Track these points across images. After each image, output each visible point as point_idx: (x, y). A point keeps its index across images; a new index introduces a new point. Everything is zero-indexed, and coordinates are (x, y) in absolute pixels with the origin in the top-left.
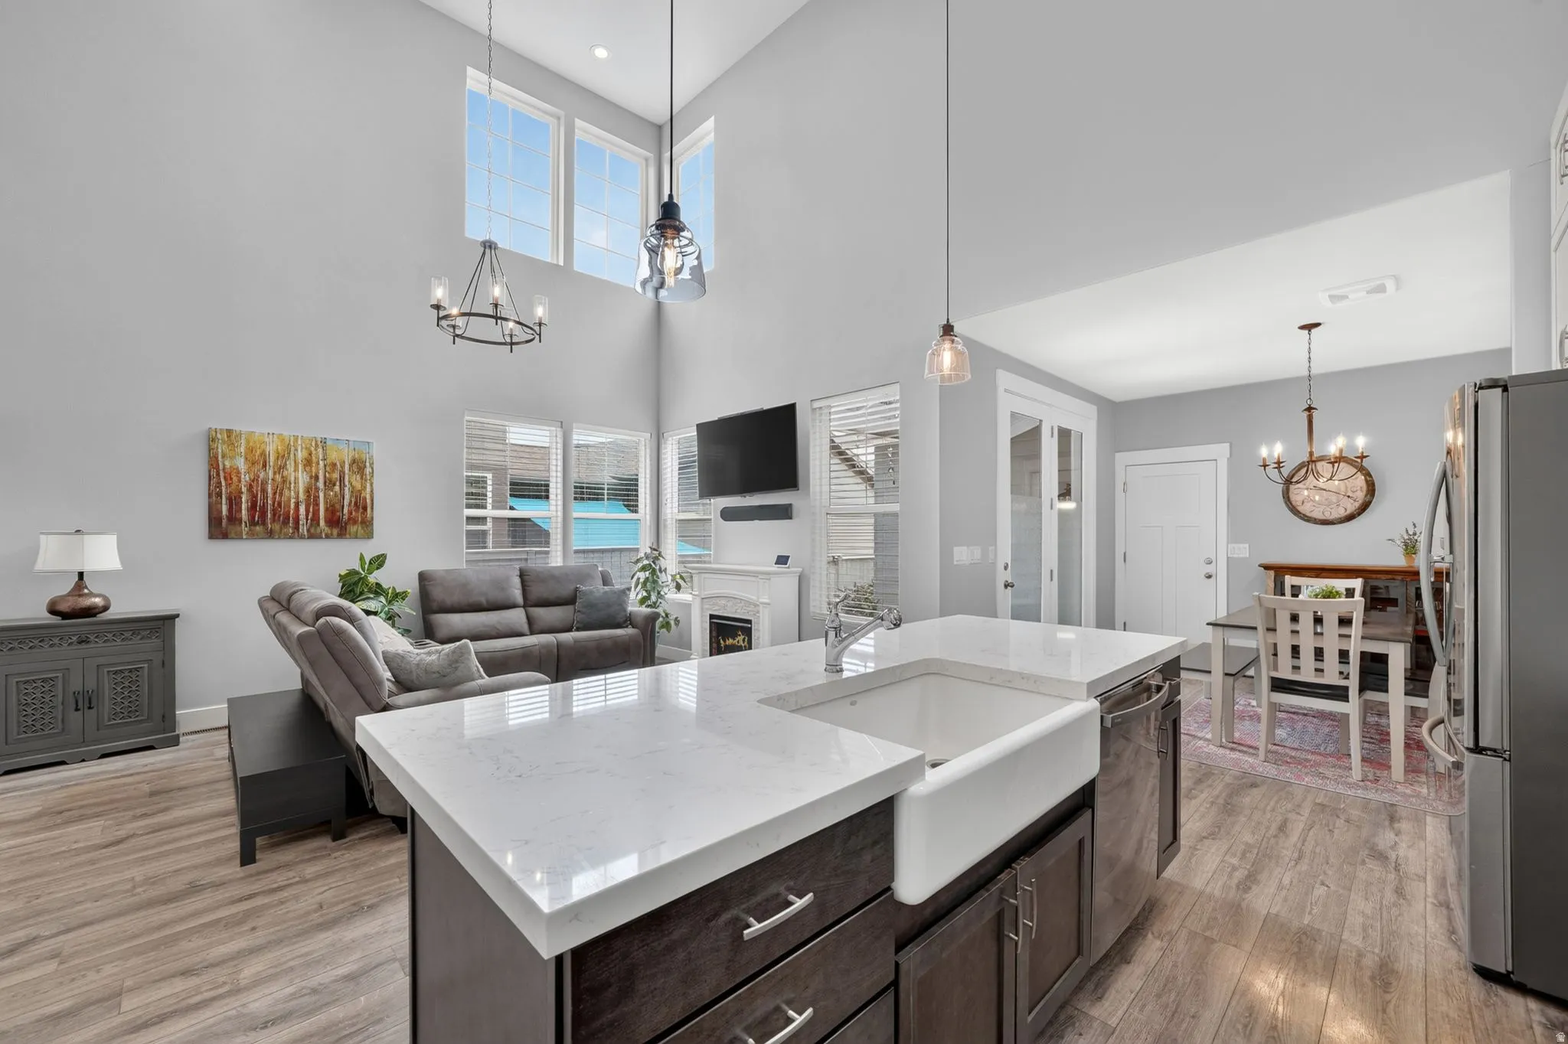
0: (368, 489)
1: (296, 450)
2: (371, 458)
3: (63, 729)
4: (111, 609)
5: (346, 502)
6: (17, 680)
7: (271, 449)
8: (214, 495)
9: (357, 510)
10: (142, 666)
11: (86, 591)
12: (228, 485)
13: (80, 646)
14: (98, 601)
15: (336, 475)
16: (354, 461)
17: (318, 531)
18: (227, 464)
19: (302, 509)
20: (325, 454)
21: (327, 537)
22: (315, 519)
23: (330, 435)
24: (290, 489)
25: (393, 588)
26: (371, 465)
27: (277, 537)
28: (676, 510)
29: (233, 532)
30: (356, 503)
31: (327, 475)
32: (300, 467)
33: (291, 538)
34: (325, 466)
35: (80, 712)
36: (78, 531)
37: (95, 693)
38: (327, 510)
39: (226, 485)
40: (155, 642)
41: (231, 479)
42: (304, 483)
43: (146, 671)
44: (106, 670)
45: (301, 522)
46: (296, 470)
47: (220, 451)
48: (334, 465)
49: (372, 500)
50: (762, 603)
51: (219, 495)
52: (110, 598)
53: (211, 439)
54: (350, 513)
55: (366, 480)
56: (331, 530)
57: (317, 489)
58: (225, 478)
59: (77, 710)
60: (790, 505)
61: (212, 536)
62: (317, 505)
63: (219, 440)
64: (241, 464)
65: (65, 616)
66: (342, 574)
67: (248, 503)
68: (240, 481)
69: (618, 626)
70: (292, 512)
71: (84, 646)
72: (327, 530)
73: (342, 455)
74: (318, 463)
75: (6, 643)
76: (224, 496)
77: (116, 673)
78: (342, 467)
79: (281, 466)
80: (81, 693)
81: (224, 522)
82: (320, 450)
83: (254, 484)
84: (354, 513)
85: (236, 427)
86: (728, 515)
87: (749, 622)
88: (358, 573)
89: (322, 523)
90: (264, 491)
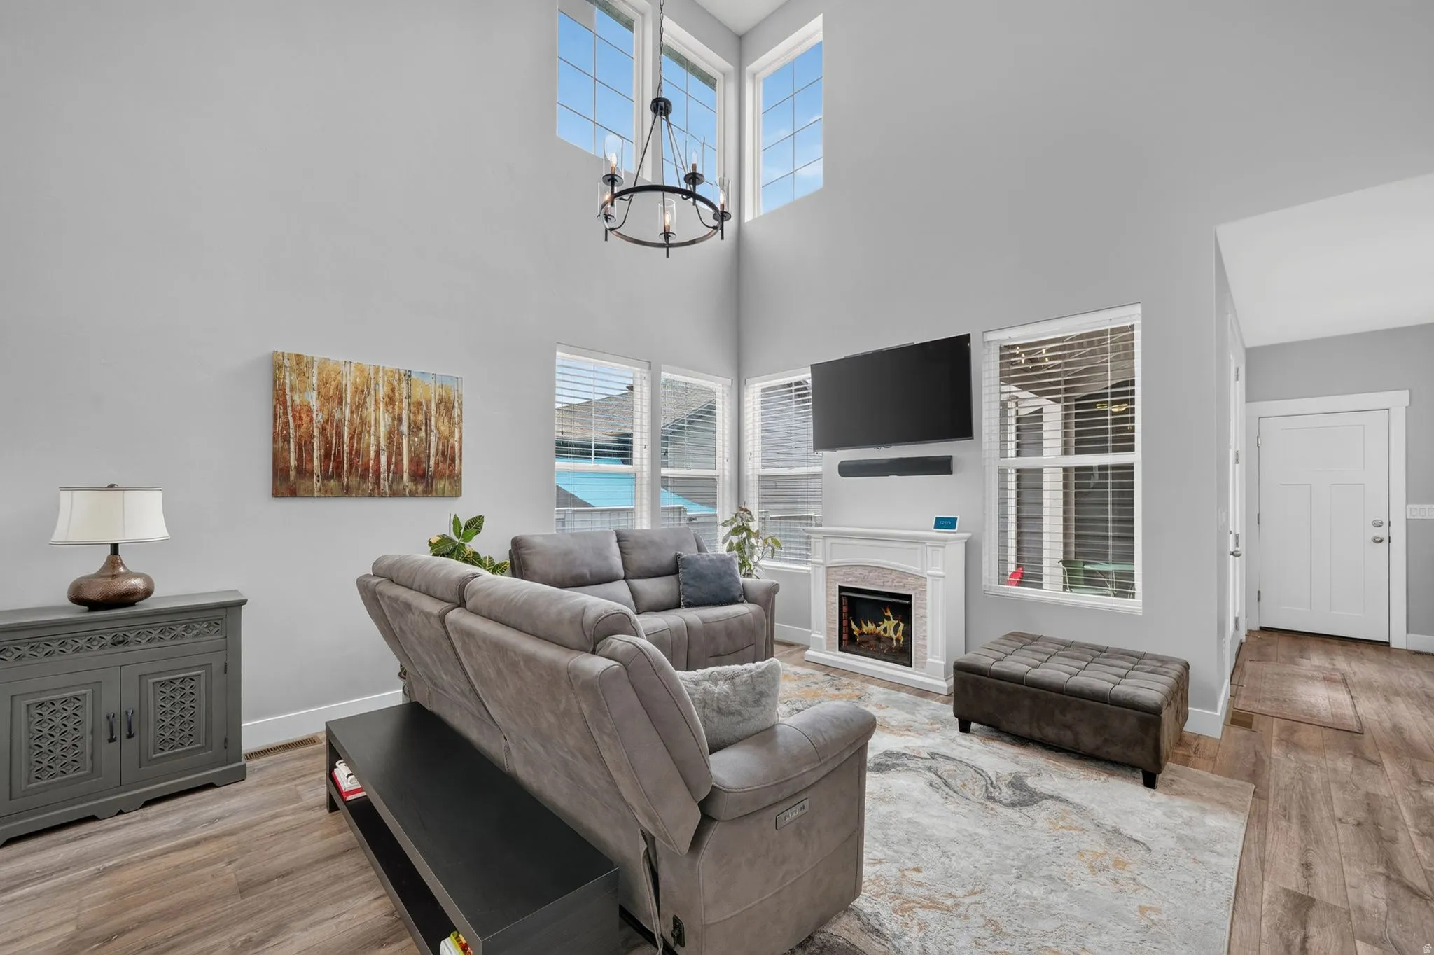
0: (457, 436)
1: (377, 384)
2: (460, 397)
3: (92, 769)
4: (154, 593)
5: (433, 451)
6: (28, 702)
7: (349, 380)
8: (280, 438)
9: (444, 462)
10: (199, 672)
11: (121, 570)
12: (298, 427)
13: (114, 649)
14: (138, 583)
15: (421, 418)
16: (441, 401)
17: (401, 487)
18: (297, 399)
19: (383, 459)
20: (409, 389)
21: (413, 494)
22: (398, 475)
23: (416, 369)
24: (369, 432)
25: (490, 558)
26: (460, 405)
27: (354, 495)
28: (758, 465)
29: (302, 487)
30: (443, 453)
31: (412, 417)
32: (382, 406)
33: (370, 496)
34: (409, 405)
35: (116, 745)
36: (111, 486)
37: (137, 713)
38: (411, 461)
39: (296, 427)
40: (213, 639)
41: (301, 419)
42: (385, 426)
43: (203, 679)
44: (151, 681)
45: (382, 476)
46: (377, 409)
47: (287, 381)
48: (420, 404)
49: (461, 449)
50: (930, 575)
51: (286, 439)
52: (153, 579)
53: (277, 366)
54: (437, 464)
55: (454, 424)
56: (416, 485)
57: (401, 434)
58: (294, 416)
59: (112, 740)
60: (951, 457)
61: (276, 494)
62: (400, 454)
63: (285, 366)
64: (313, 400)
65: (93, 605)
66: (433, 541)
67: (320, 450)
68: (311, 421)
69: (733, 601)
70: (372, 462)
71: (120, 648)
72: (411, 486)
73: (427, 391)
74: (401, 401)
75: (12, 649)
76: (292, 440)
77: (163, 684)
78: (428, 407)
79: (359, 404)
80: (117, 717)
81: (293, 474)
82: (404, 385)
83: (328, 427)
84: (440, 464)
85: (307, 353)
86: (847, 470)
87: (909, 597)
88: (451, 540)
89: (406, 477)
90: (340, 435)
